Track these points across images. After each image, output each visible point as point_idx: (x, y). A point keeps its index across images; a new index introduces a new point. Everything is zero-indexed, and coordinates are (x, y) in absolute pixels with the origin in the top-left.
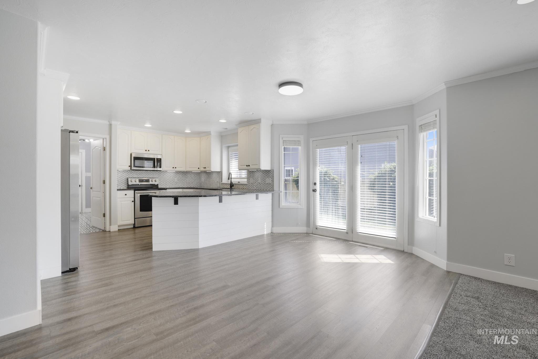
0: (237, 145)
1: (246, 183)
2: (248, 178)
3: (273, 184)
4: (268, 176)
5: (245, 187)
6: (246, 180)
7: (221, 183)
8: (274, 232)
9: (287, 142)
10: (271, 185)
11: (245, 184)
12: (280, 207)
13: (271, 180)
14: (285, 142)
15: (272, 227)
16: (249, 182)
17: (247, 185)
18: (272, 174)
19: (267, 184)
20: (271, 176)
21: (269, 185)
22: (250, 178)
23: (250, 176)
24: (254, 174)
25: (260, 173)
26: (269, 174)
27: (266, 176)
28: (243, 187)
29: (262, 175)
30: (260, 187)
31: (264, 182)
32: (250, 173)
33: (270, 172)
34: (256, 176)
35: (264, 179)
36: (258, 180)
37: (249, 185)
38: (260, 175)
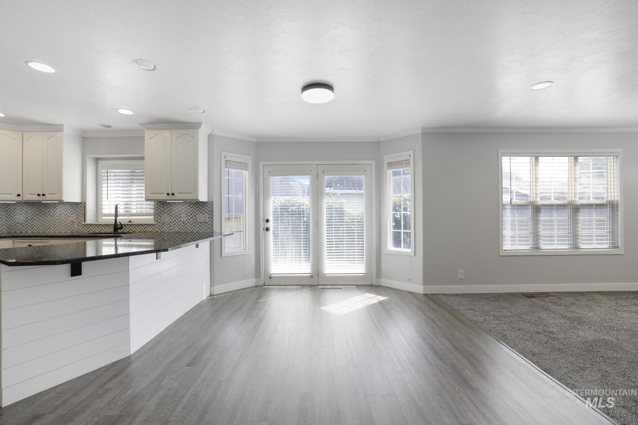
0: (143, 158)
1: (153, 222)
2: (157, 214)
3: (212, 222)
4: (201, 212)
5: (148, 229)
6: (153, 217)
7: (83, 223)
8: (216, 292)
9: (232, 162)
10: (209, 224)
11: (150, 225)
12: (223, 256)
13: (208, 217)
14: (228, 162)
15: (211, 286)
16: (159, 220)
17: (155, 226)
18: (210, 208)
19: (201, 223)
20: (207, 212)
21: (204, 224)
22: (162, 213)
23: (163, 211)
24: (172, 208)
25: (185, 207)
26: (204, 208)
27: (198, 210)
28: (143, 229)
29: (189, 210)
30: (186, 228)
31: (194, 220)
32: (162, 207)
33: (206, 205)
34: (175, 211)
35: (192, 215)
36: (181, 217)
37: (161, 225)
38: (184, 210)
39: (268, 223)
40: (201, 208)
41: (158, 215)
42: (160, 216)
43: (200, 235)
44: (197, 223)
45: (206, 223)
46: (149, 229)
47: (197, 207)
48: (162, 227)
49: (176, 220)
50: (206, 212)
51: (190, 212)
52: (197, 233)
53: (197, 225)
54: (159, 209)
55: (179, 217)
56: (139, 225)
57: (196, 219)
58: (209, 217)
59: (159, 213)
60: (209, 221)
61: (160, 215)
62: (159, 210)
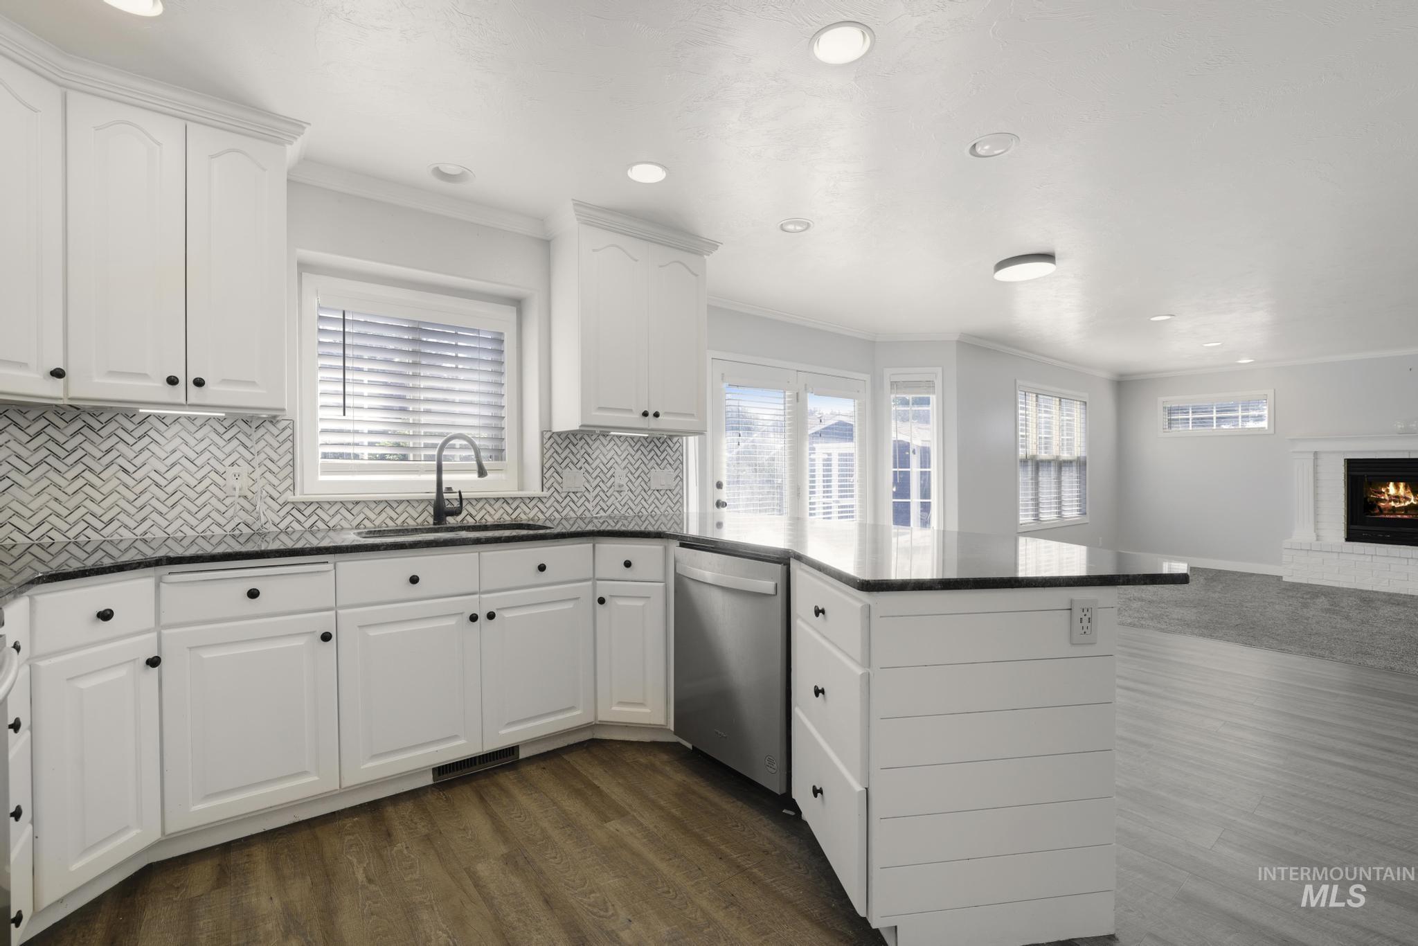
1: (537, 491)
2: (551, 467)
3: (682, 488)
6: (538, 477)
7: (288, 497)
11: (530, 499)
13: (674, 475)
16: (556, 485)
17: (544, 500)
18: (678, 453)
19: (657, 490)
20: (672, 462)
21: (664, 495)
22: (563, 465)
23: (566, 458)
24: (590, 451)
25: (622, 448)
26: (665, 453)
27: (651, 459)
28: (510, 511)
29: (633, 457)
30: (624, 505)
31: (643, 484)
32: (563, 446)
33: (670, 447)
34: (598, 461)
35: (640, 470)
36: (612, 476)
37: (560, 500)
38: (619, 456)
39: (720, 490)
40: (659, 453)
41: (552, 469)
42: (557, 473)
43: (657, 521)
44: (649, 493)
45: (670, 490)
46: (527, 510)
47: (649, 449)
48: (563, 505)
49: (601, 484)
50: (670, 464)
51: (633, 462)
52: (650, 518)
53: (650, 496)
54: (557, 452)
55: (608, 475)
56: (497, 499)
57: (647, 480)
58: (677, 477)
59: (555, 465)
60: (677, 485)
61: (559, 470)
62: (555, 455)
